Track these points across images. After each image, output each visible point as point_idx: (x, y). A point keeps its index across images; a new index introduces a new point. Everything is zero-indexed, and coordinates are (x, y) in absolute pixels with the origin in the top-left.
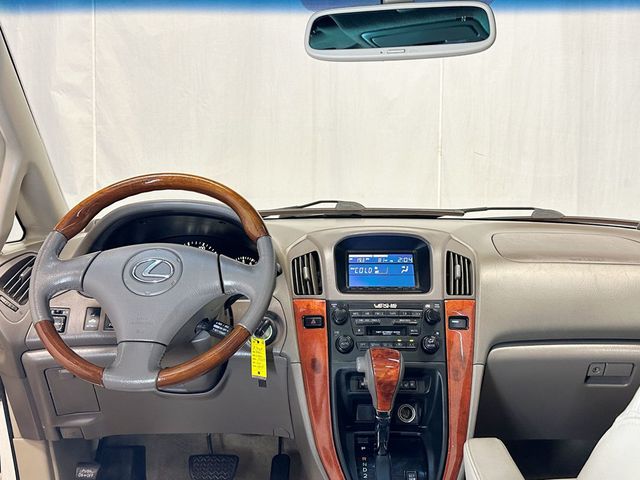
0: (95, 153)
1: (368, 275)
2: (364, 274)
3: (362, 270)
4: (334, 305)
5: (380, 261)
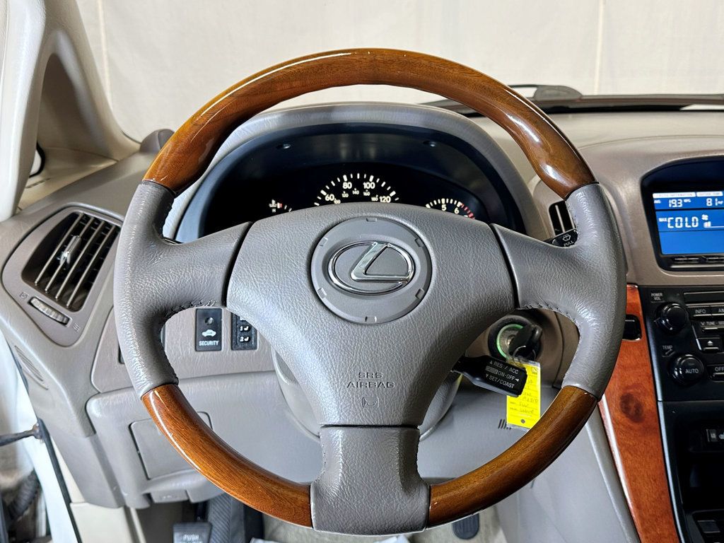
0: (101, 13)
1: (693, 230)
2: (684, 230)
3: (680, 222)
4: (657, 296)
5: (709, 203)
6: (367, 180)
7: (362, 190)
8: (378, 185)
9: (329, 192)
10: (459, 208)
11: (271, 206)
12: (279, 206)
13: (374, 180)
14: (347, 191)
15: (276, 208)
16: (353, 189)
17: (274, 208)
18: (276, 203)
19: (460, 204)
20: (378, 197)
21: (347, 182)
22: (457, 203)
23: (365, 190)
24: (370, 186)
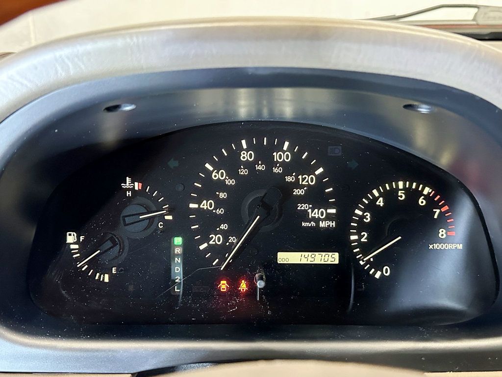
6: (280, 148)
7: (271, 163)
8: (296, 157)
9: (217, 167)
10: (427, 197)
11: (123, 186)
12: (137, 186)
13: (290, 149)
14: (247, 165)
15: (133, 190)
16: (255, 162)
17: (129, 190)
18: (133, 182)
19: (427, 190)
20: (297, 177)
21: (247, 150)
22: (423, 189)
23: (275, 164)
24: (284, 157)
